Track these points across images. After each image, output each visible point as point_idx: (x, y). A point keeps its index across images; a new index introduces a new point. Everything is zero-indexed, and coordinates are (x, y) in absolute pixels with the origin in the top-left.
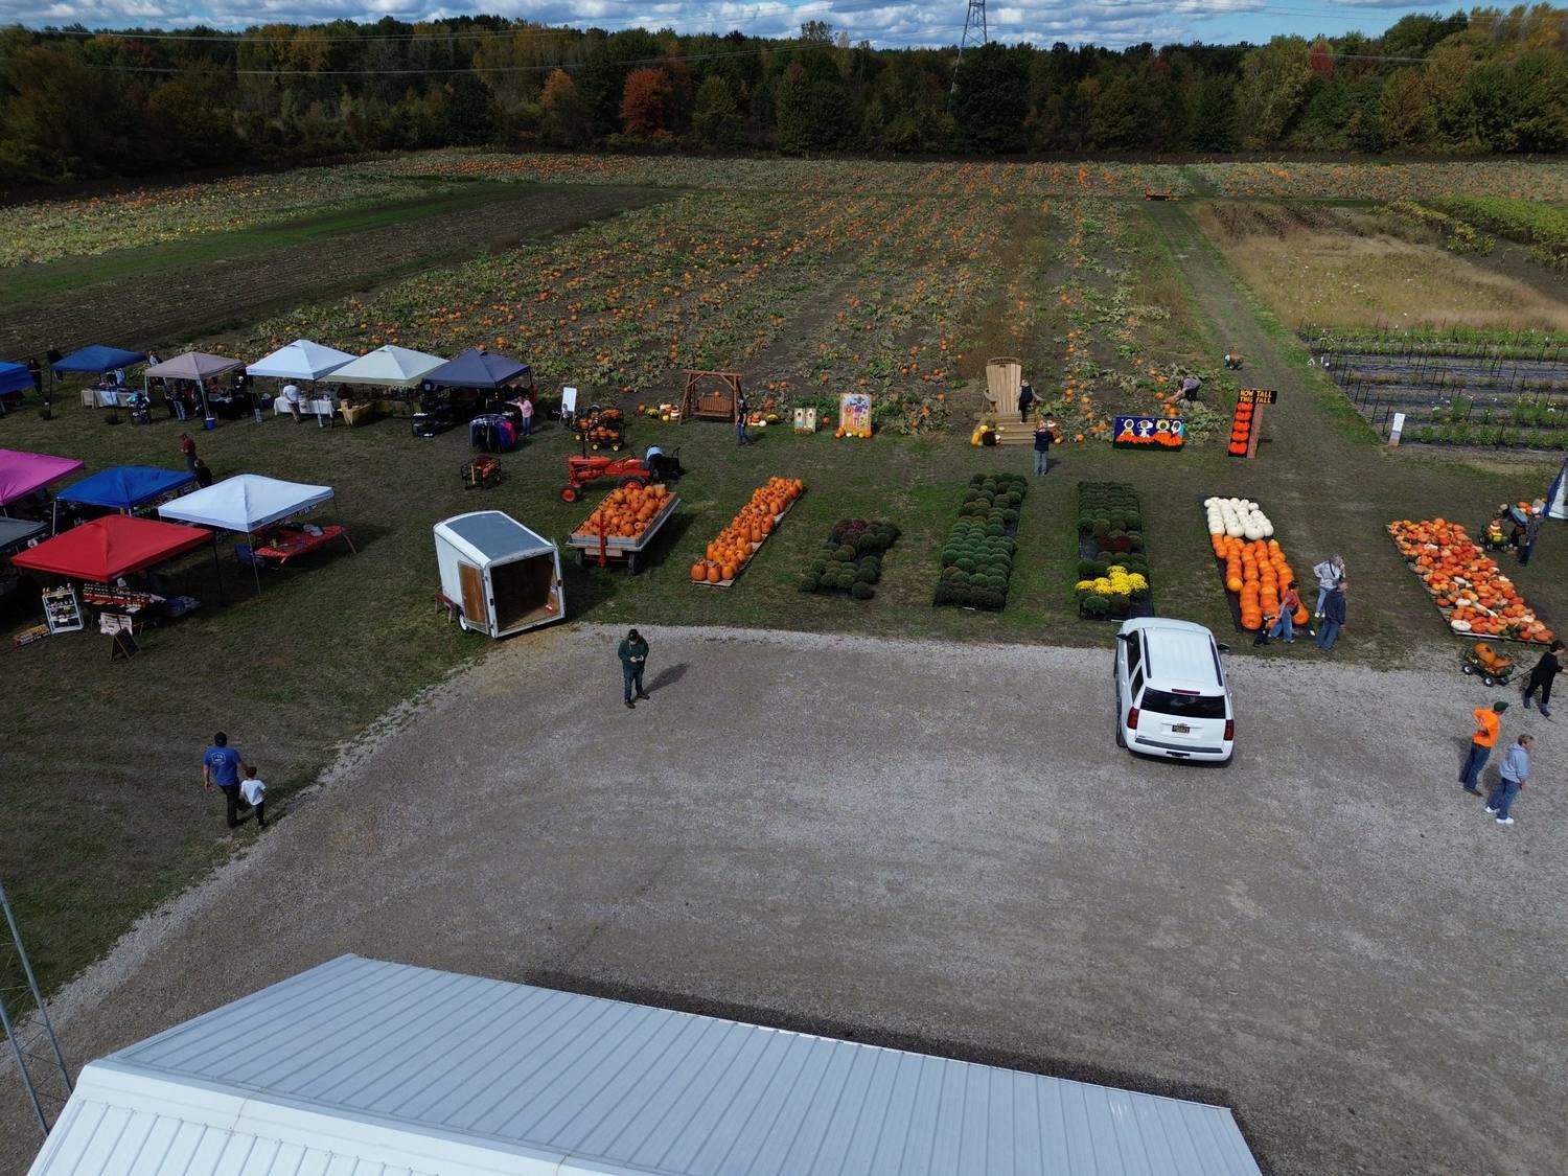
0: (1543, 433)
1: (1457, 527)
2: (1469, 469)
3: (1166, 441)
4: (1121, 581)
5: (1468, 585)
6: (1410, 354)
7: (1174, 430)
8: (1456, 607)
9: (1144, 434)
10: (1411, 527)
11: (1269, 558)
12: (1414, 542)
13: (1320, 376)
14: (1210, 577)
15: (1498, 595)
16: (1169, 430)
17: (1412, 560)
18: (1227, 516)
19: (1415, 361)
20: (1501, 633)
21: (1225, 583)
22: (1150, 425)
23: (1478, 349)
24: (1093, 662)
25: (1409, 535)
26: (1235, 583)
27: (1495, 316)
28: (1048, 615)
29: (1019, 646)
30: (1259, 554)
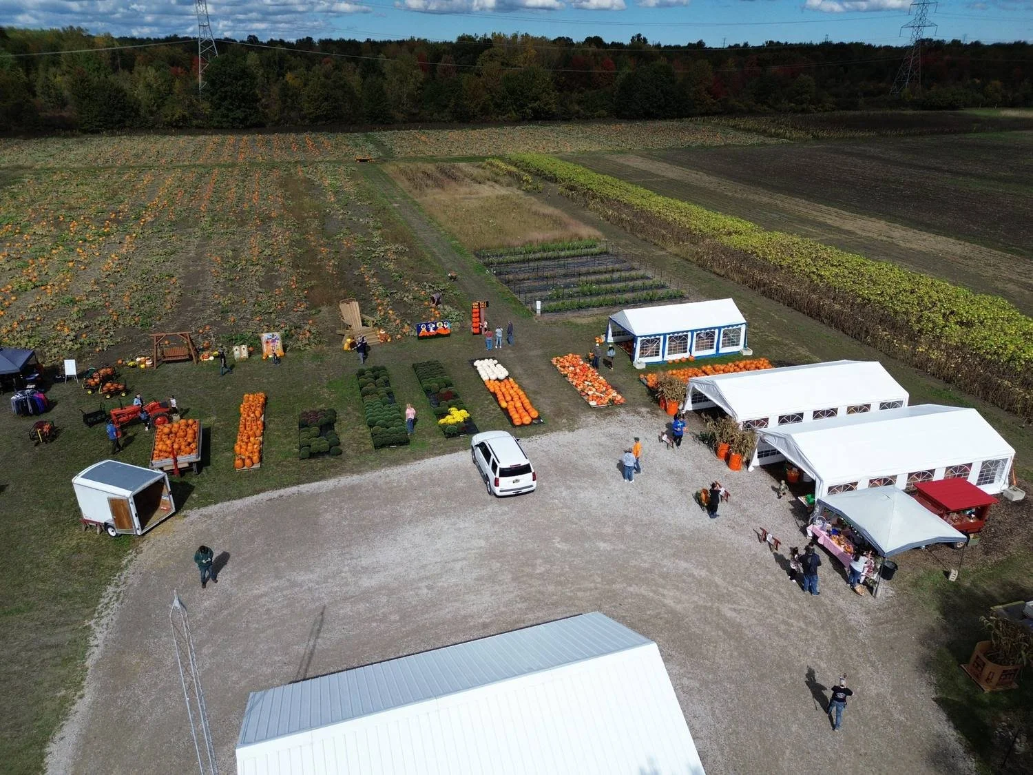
0: (595, 299)
1: (578, 356)
2: (572, 324)
3: (443, 332)
4: (457, 416)
5: (590, 384)
6: (529, 261)
7: (445, 326)
8: (589, 395)
9: (431, 330)
10: (561, 360)
11: (512, 388)
12: (564, 367)
13: (494, 280)
14: (491, 403)
15: (602, 386)
16: (443, 327)
17: (566, 376)
18: (487, 369)
19: (532, 264)
20: (607, 403)
21: (499, 405)
22: (434, 326)
23: (555, 254)
24: (462, 458)
25: (561, 364)
26: (504, 405)
27: (557, 234)
28: (431, 440)
29: (426, 460)
30: (507, 387)
